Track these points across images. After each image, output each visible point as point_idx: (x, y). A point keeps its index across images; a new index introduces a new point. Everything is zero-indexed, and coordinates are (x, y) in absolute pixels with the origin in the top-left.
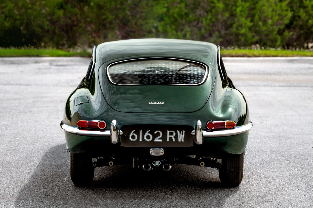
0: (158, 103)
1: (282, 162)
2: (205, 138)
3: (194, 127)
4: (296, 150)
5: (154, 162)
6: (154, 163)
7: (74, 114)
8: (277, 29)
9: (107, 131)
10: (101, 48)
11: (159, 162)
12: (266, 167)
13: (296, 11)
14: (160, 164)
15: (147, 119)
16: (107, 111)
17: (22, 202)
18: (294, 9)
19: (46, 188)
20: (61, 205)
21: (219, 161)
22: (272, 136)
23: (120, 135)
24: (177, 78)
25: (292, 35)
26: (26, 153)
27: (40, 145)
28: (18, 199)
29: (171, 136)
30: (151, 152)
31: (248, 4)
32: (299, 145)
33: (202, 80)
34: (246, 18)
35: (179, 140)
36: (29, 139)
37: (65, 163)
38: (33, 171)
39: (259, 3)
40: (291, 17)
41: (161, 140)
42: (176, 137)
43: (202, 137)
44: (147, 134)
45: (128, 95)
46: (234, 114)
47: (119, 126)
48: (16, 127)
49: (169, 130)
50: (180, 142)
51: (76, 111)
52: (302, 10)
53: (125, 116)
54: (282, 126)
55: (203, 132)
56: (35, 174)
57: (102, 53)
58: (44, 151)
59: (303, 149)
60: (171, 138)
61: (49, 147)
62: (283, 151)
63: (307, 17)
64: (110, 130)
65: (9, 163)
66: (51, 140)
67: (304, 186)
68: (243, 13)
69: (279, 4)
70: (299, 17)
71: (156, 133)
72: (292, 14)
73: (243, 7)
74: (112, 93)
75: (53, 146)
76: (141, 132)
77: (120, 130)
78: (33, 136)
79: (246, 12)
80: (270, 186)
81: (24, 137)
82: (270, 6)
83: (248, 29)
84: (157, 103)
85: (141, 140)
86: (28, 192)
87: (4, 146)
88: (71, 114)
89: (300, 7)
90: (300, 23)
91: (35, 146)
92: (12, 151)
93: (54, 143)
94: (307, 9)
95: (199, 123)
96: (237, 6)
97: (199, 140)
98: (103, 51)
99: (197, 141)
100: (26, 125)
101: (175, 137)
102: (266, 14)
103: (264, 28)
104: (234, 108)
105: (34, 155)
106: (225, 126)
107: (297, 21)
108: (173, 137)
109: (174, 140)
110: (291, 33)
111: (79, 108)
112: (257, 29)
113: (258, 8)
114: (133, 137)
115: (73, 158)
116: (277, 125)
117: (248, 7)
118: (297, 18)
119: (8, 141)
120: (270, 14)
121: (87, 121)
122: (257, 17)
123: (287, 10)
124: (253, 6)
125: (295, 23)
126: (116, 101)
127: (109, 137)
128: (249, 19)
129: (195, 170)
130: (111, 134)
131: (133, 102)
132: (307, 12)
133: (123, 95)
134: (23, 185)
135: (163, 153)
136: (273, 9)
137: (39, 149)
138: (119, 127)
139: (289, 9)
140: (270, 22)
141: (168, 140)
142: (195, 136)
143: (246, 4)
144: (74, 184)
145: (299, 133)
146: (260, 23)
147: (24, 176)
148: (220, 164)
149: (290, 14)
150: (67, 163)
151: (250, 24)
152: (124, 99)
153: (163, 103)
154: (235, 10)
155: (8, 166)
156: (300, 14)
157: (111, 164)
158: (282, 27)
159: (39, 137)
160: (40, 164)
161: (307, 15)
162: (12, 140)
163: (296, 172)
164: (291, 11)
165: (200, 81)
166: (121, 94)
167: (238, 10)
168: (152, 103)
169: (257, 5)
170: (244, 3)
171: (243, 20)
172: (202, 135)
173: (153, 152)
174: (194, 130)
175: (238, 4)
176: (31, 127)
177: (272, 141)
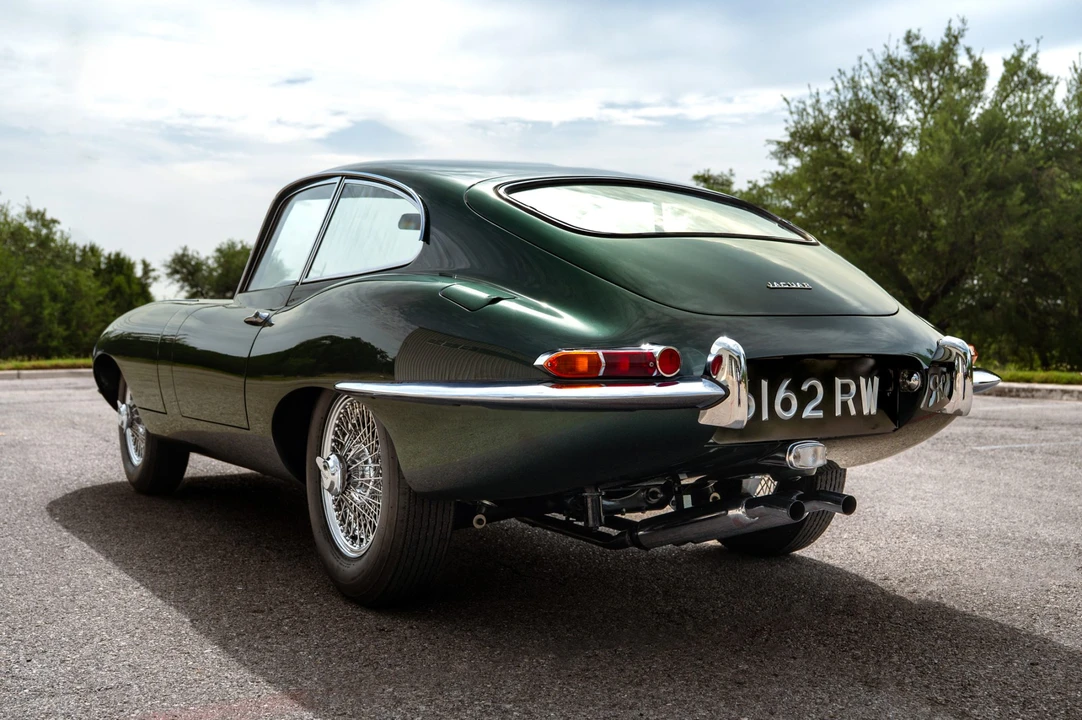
29: (845, 398)
30: (794, 457)
31: (59, 305)
34: (59, 325)
35: (866, 412)
39: (76, 303)
41: (820, 414)
42: (858, 399)
44: (781, 394)
49: (840, 378)
50: (866, 417)
60: (844, 404)
68: (53, 318)
71: (805, 387)
73: (52, 309)
76: (765, 384)
79: (58, 316)
84: (792, 286)
85: (765, 416)
96: (43, 308)
101: (854, 400)
108: (850, 400)
109: (853, 412)
113: (74, 311)
117: (59, 309)
121: (600, 352)
122: (74, 323)
124: (67, 308)
128: (63, 327)
130: (727, 391)
141: (838, 412)
143: (56, 304)
153: (807, 285)
154: (41, 313)
157: (481, 522)
167: (46, 312)
168: (776, 284)
169: (73, 306)
170: (53, 304)
175: (44, 305)
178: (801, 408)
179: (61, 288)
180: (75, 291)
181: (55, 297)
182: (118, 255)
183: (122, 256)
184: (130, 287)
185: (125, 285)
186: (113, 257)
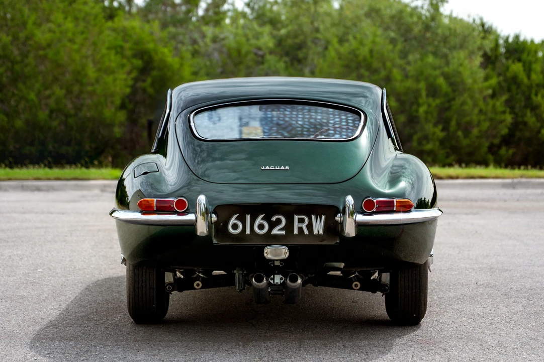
0: (278, 167)
1: (495, 297)
2: (359, 226)
3: (341, 208)
4: (520, 284)
5: (272, 277)
6: (272, 279)
7: (133, 194)
8: (487, 144)
9: (189, 215)
10: (181, 92)
11: (281, 276)
12: (468, 303)
13: (520, 114)
14: (282, 281)
15: (260, 196)
16: (188, 185)
17: (42, 342)
18: (517, 110)
19: (85, 327)
20: (110, 346)
21: (386, 277)
22: (479, 268)
23: (213, 222)
24: (312, 130)
25: (514, 154)
26: (53, 286)
27: (78, 278)
28: (34, 339)
29: (300, 225)
30: (266, 253)
31: (438, 101)
32: (525, 277)
33: (355, 133)
34: (435, 125)
35: (315, 232)
36: (59, 271)
37: (120, 298)
38: (63, 306)
39: (457, 99)
40: (512, 124)
41: (283, 232)
42: (310, 227)
43: (354, 225)
44: (259, 221)
45: (229, 162)
46: (411, 192)
47: (210, 207)
48: (38, 258)
49: (297, 215)
50: (316, 235)
51: (136, 188)
52: (529, 113)
53: (221, 192)
54: (496, 257)
55: (356, 216)
56: (67, 310)
57: (181, 99)
58: (84, 285)
59: (531, 282)
60: (300, 229)
61: (93, 279)
62: (497, 284)
63: (539, 125)
64: (195, 213)
65: (22, 297)
66: (97, 272)
67: (534, 324)
68: (429, 117)
69: (491, 102)
70: (525, 124)
71: (274, 219)
72: (513, 118)
73: (429, 106)
74: (198, 161)
75: (100, 279)
76: (248, 217)
77: (213, 213)
78: (66, 268)
79: (435, 114)
80: (474, 325)
81: (52, 268)
82: (475, 105)
83: (437, 143)
84: (277, 169)
85: (248, 232)
86: (53, 331)
87: (16, 278)
88: (128, 196)
89: (526, 107)
90: (527, 134)
91: (69, 279)
92: (29, 284)
93: (102, 276)
94: (537, 111)
95: (350, 200)
96: (419, 105)
97: (350, 230)
98: (184, 95)
99: (346, 232)
100: (55, 255)
101: (307, 226)
102: (468, 119)
103: (465, 142)
104: (409, 182)
105: (67, 289)
106: (394, 206)
107: (521, 130)
108: (304, 226)
109: (306, 232)
110: (511, 152)
111: (142, 183)
112: (453, 142)
113: (454, 108)
114: (235, 227)
115: (131, 272)
116: (487, 256)
117: (437, 106)
118: (521, 126)
119: (23, 273)
120: (475, 118)
121: (155, 200)
122: (453, 123)
123: (504, 112)
124: (447, 105)
125: (518, 134)
126: (204, 172)
127: (193, 225)
128: (440, 127)
129: (344, 307)
130: (196, 218)
131: (235, 172)
132: (538, 117)
133: (218, 162)
134: (45, 323)
135: (287, 255)
136: (481, 111)
137: (76, 281)
138: (211, 209)
139: (508, 110)
140: (475, 131)
141: (296, 232)
142: (342, 224)
143: (434, 100)
144: (134, 322)
145: (525, 264)
146: (460, 133)
147: (47, 312)
148: (386, 285)
149: (509, 118)
150: (122, 298)
151: (441, 135)
152: (220, 168)
153: (287, 168)
154: (417, 111)
155: (21, 301)
156: (526, 119)
157: (198, 285)
158: (496, 141)
159: (77, 268)
160: (75, 298)
161: (538, 121)
162: (31, 272)
163: (520, 308)
164: (510, 113)
165: (350, 134)
166: (215, 160)
167: (422, 110)
168: (267, 168)
169: (453, 103)
170: (431, 100)
171: (430, 128)
172: (355, 220)
173: (270, 253)
174: (340, 213)
175: (421, 101)
176: (63, 257)
177: (478, 273)
178: (271, 228)
179: (441, 81)
180: (456, 84)
181: (433, 91)
182: (517, 37)
183: (522, 39)
184: (529, 77)
185: (522, 76)
186: (511, 40)
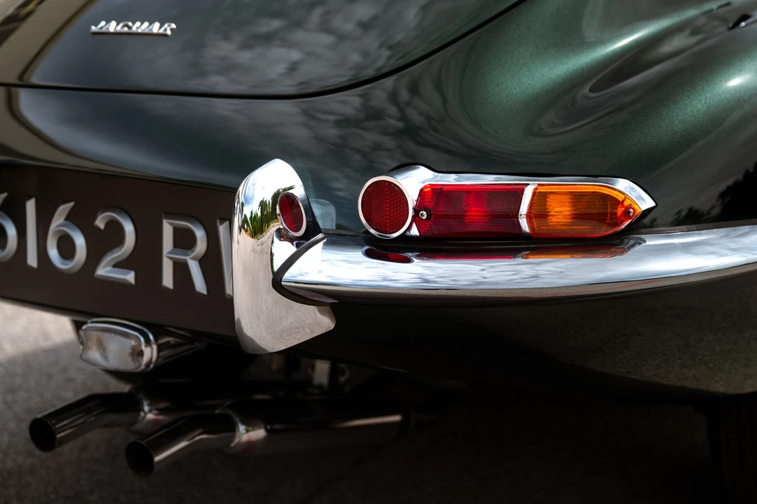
29: (181, 256)
41: (129, 276)
42: (212, 265)
44: (58, 220)
60: (181, 270)
76: (31, 206)
85: (31, 260)
101: (202, 261)
108: (193, 261)
109: (200, 284)
135: (145, 361)
141: (168, 281)
153: (168, 27)
178: (94, 258)
